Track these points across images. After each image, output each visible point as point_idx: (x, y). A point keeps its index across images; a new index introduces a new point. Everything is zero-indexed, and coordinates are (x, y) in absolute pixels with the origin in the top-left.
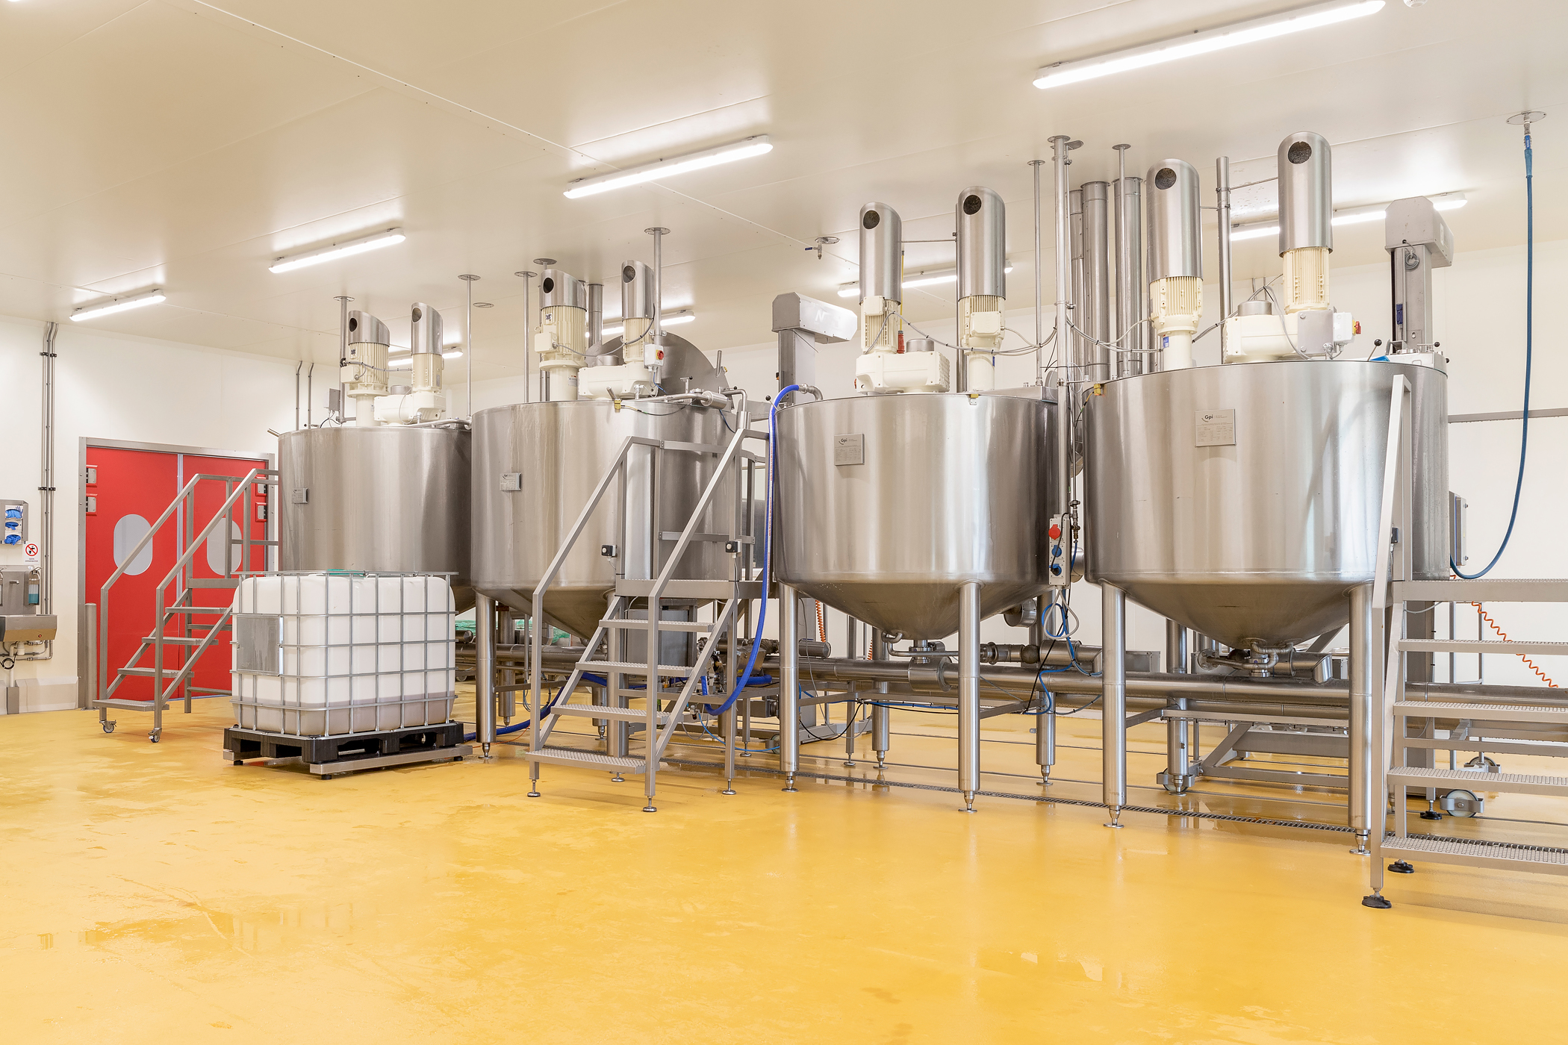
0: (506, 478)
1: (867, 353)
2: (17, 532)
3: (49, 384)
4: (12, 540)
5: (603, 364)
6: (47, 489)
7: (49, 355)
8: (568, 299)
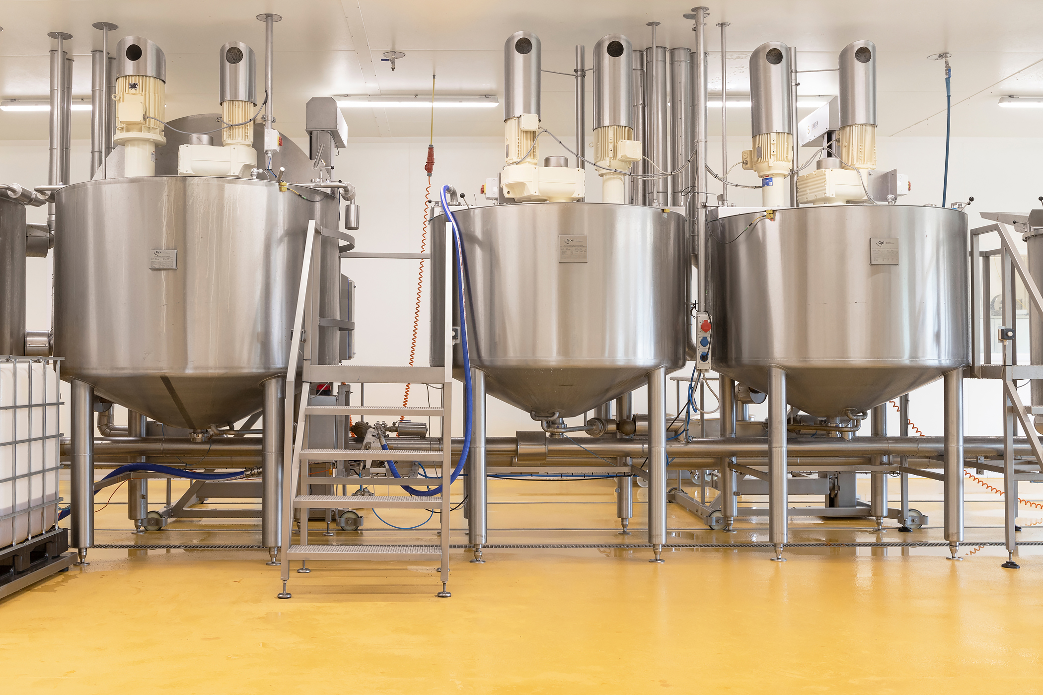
0: (160, 255)
1: (517, 163)
5: (200, 141)
8: (151, 70)
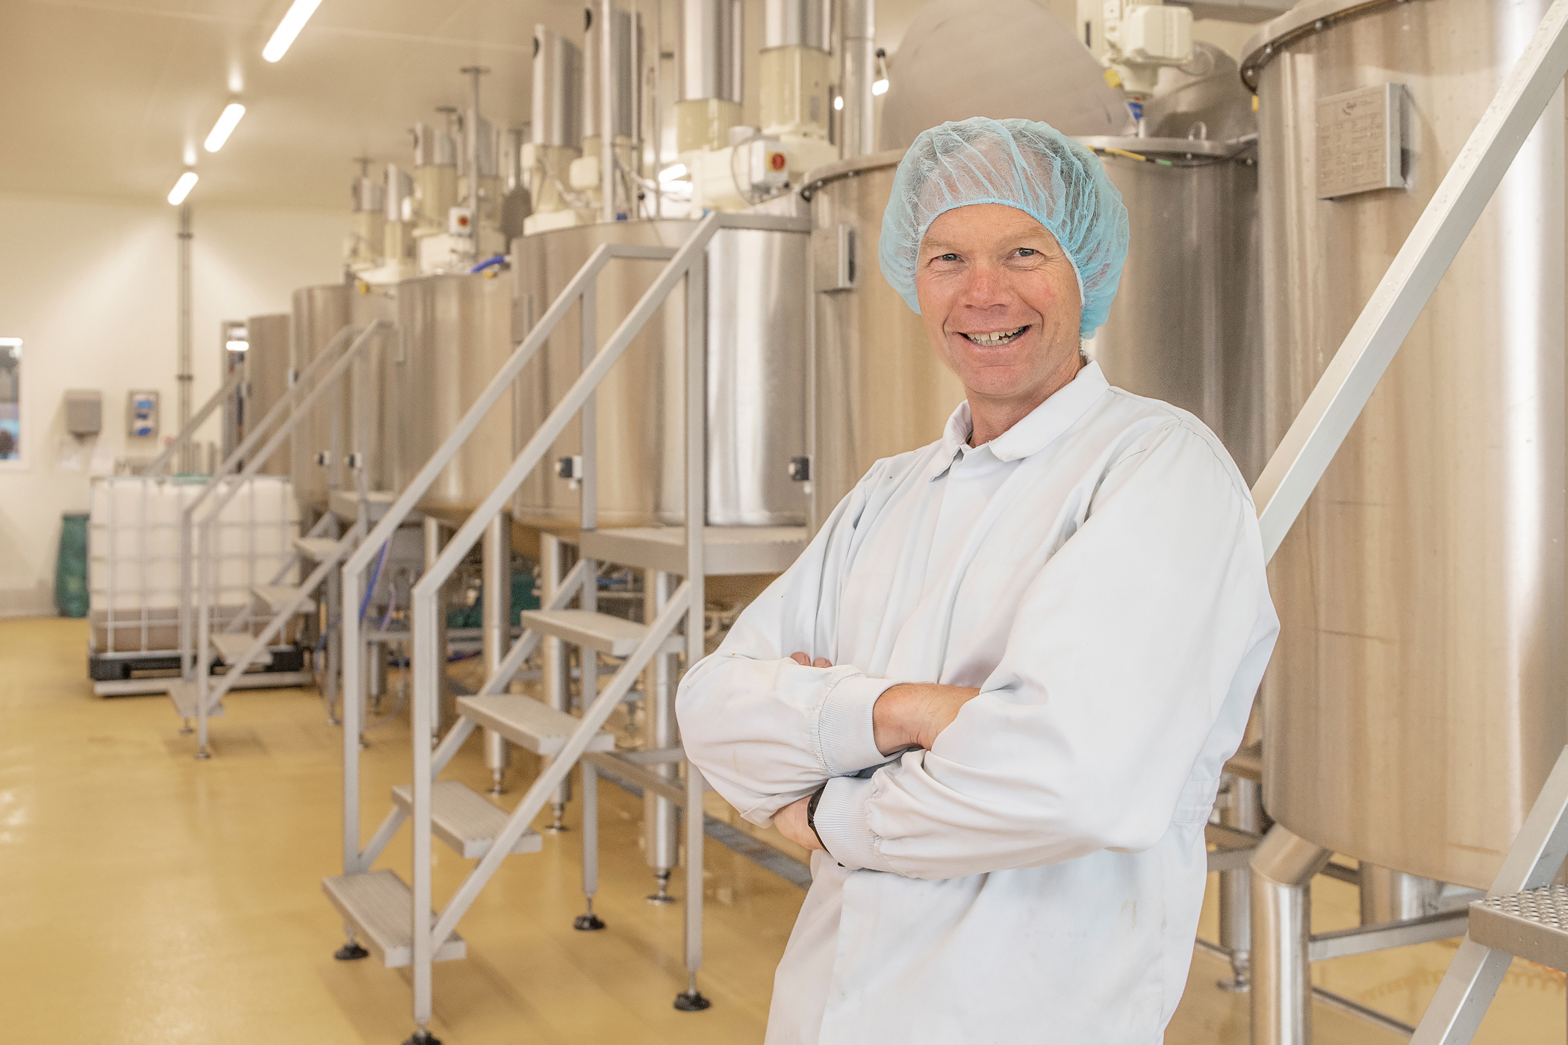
2: (149, 423)
3: (185, 268)
4: (144, 432)
6: (185, 378)
7: (185, 236)
